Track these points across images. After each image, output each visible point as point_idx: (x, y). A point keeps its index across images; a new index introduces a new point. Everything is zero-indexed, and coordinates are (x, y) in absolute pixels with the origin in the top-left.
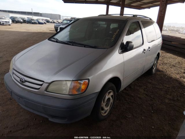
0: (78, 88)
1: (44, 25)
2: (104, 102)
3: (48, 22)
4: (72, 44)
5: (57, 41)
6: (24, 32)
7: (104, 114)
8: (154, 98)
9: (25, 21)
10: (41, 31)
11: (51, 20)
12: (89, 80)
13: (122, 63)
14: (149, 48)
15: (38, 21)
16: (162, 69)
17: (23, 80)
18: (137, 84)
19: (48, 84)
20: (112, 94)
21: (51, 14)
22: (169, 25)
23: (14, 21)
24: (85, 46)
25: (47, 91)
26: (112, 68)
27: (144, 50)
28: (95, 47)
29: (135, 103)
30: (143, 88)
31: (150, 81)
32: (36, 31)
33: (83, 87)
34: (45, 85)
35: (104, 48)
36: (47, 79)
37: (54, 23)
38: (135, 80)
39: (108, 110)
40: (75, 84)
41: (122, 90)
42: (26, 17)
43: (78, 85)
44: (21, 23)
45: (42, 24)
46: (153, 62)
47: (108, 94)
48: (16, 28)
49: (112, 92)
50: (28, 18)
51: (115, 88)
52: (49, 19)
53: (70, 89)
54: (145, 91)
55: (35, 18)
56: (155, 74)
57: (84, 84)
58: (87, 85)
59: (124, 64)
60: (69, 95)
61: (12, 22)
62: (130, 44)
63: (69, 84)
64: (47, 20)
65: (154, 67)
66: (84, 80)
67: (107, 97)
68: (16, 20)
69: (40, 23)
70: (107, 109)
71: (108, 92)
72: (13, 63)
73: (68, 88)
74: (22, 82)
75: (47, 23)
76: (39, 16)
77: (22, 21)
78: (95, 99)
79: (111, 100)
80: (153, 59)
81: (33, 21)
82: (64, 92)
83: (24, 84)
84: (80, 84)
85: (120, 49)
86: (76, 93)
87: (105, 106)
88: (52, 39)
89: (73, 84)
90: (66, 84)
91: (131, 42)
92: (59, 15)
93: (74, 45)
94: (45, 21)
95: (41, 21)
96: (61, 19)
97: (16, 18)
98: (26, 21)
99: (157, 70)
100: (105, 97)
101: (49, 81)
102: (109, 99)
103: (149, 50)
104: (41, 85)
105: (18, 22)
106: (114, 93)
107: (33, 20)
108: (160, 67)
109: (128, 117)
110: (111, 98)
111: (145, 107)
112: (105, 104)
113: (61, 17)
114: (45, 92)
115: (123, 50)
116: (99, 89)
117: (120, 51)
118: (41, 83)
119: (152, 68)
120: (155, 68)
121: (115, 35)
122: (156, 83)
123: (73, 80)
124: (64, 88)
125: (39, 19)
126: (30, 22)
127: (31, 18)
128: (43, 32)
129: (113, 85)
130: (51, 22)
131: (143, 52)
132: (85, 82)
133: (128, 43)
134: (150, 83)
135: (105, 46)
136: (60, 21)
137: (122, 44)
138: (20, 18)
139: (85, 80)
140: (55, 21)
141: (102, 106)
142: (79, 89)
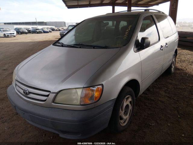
0: (90, 96)
1: (50, 33)
2: (122, 110)
3: (53, 30)
4: (79, 47)
5: (63, 45)
6: (29, 42)
7: (123, 124)
8: (178, 100)
9: (29, 32)
10: (47, 39)
11: (56, 28)
12: (102, 85)
13: (138, 63)
14: (166, 44)
15: (43, 30)
16: (181, 67)
17: (27, 91)
18: (156, 86)
19: (55, 94)
20: (130, 99)
21: (56, 22)
22: (180, 21)
23: (19, 32)
24: (94, 47)
25: (55, 102)
26: (128, 69)
27: (162, 46)
28: (106, 47)
29: (157, 108)
30: (164, 90)
31: (170, 81)
32: (42, 40)
33: (96, 94)
34: (52, 96)
35: (117, 48)
36: (54, 88)
37: (59, 30)
38: (154, 82)
39: (128, 119)
40: (87, 92)
41: (141, 94)
42: (30, 27)
43: (91, 92)
44: (26, 33)
45: (47, 32)
46: (172, 60)
47: (125, 100)
48: (21, 39)
49: (130, 98)
50: (33, 28)
51: (133, 92)
52: (54, 27)
53: (81, 98)
54: (166, 93)
55: (40, 27)
56: (174, 73)
57: (97, 90)
58: (101, 92)
59: (141, 63)
60: (81, 105)
61: (17, 33)
62: (146, 40)
63: (79, 92)
64: (52, 28)
65: (172, 65)
66: (96, 86)
67: (125, 104)
68: (21, 31)
69: (45, 32)
70: (126, 117)
71: (126, 98)
72: (16, 73)
73: (79, 98)
74: (26, 94)
75: (52, 32)
76: (44, 25)
77: (27, 31)
78: (112, 108)
79: (130, 107)
80: (171, 57)
81: (38, 31)
82: (75, 102)
83: (28, 96)
84: (93, 91)
85: (135, 47)
86: (89, 102)
87: (124, 114)
88: (57, 44)
89: (84, 92)
90: (77, 92)
91: (147, 38)
92: (63, 22)
93: (82, 47)
94: (50, 30)
95: (46, 30)
96: (66, 26)
97: (21, 29)
98: (31, 31)
99: (176, 69)
100: (123, 103)
101: (57, 91)
102: (127, 106)
103: (167, 47)
104: (48, 96)
105: (23, 33)
106: (133, 99)
107: (38, 29)
108: (178, 65)
109: (152, 126)
110: (130, 105)
111: (169, 111)
112: (124, 111)
113: (66, 24)
114: (53, 104)
115: (139, 48)
116: (115, 95)
117: (135, 49)
118: (47, 93)
119: (170, 67)
120: (173, 67)
121: (128, 32)
122: (177, 83)
123: (84, 88)
124: (74, 97)
125: (44, 28)
126: (35, 32)
127: (35, 28)
128: (49, 40)
129: (131, 89)
130: (57, 30)
131: (160, 48)
132: (99, 88)
133: (143, 39)
134: (171, 84)
135: (117, 45)
136: (65, 28)
137: (137, 41)
138: (25, 28)
139: (98, 85)
140: (60, 28)
141: (121, 114)
142: (92, 97)
